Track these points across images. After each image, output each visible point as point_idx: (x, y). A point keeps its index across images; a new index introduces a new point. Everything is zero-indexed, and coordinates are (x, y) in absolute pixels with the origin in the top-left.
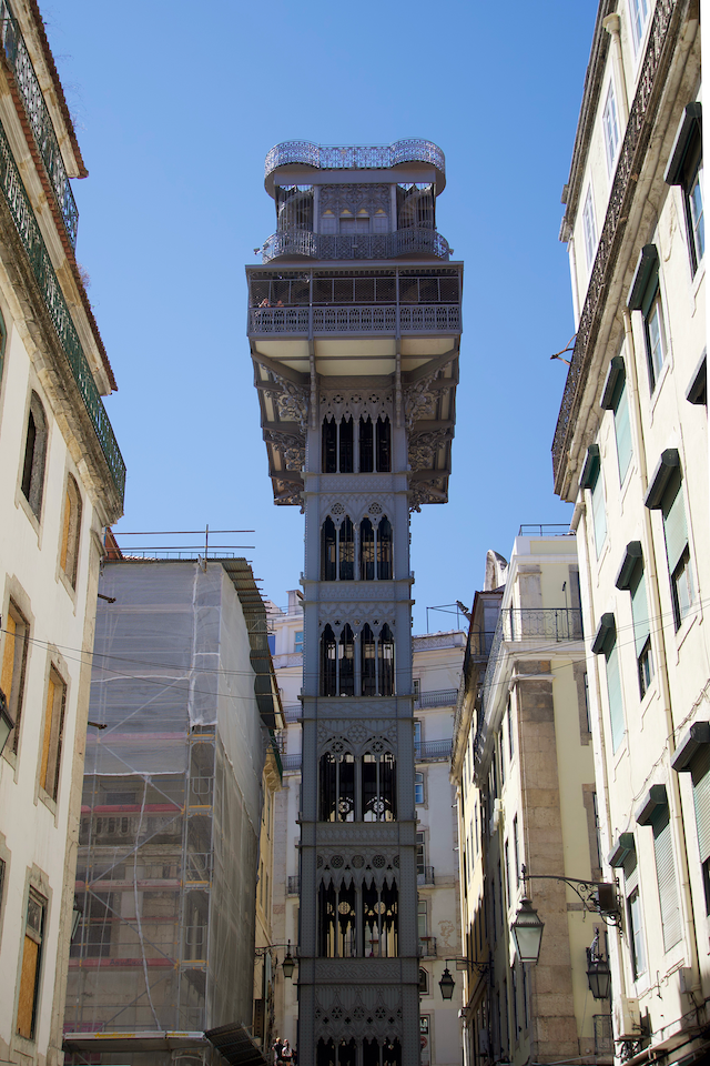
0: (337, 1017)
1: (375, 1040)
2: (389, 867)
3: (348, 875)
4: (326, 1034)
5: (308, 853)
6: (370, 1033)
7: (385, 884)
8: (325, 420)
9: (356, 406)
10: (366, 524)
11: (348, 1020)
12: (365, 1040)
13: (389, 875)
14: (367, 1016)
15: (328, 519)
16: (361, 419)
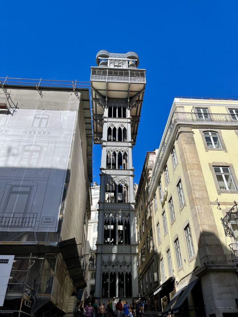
1: (122, 273)
2: (127, 217)
4: (106, 271)
5: (101, 212)
6: (121, 271)
7: (126, 222)
8: (109, 107)
9: (117, 104)
10: (120, 129)
11: (113, 266)
12: (119, 273)
13: (127, 219)
14: (120, 264)
15: (110, 127)
16: (119, 107)
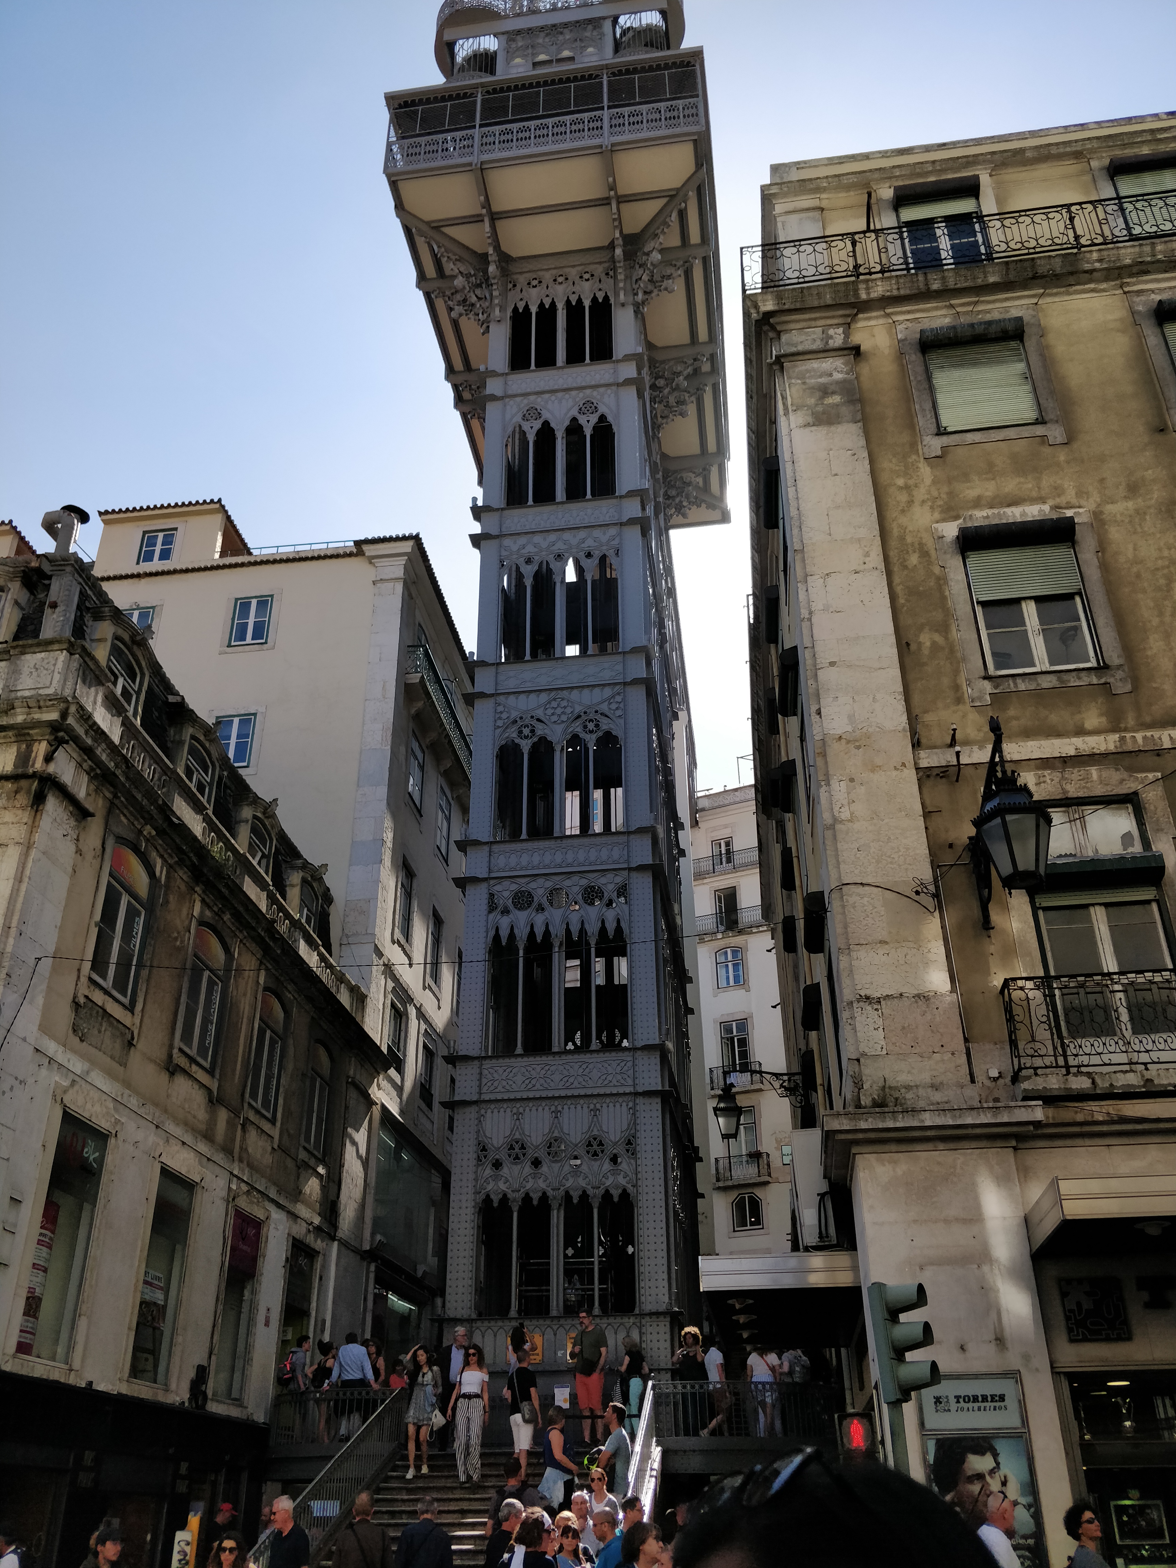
0: (517, 1158)
1: (584, 1196)
2: (610, 903)
3: (539, 920)
4: (496, 1189)
5: (476, 890)
6: (575, 1185)
7: (603, 929)
8: (516, 309)
9: (560, 288)
10: (574, 428)
11: (536, 1163)
12: (568, 1196)
13: (610, 915)
14: (571, 1153)
15: (518, 427)
16: (568, 302)
